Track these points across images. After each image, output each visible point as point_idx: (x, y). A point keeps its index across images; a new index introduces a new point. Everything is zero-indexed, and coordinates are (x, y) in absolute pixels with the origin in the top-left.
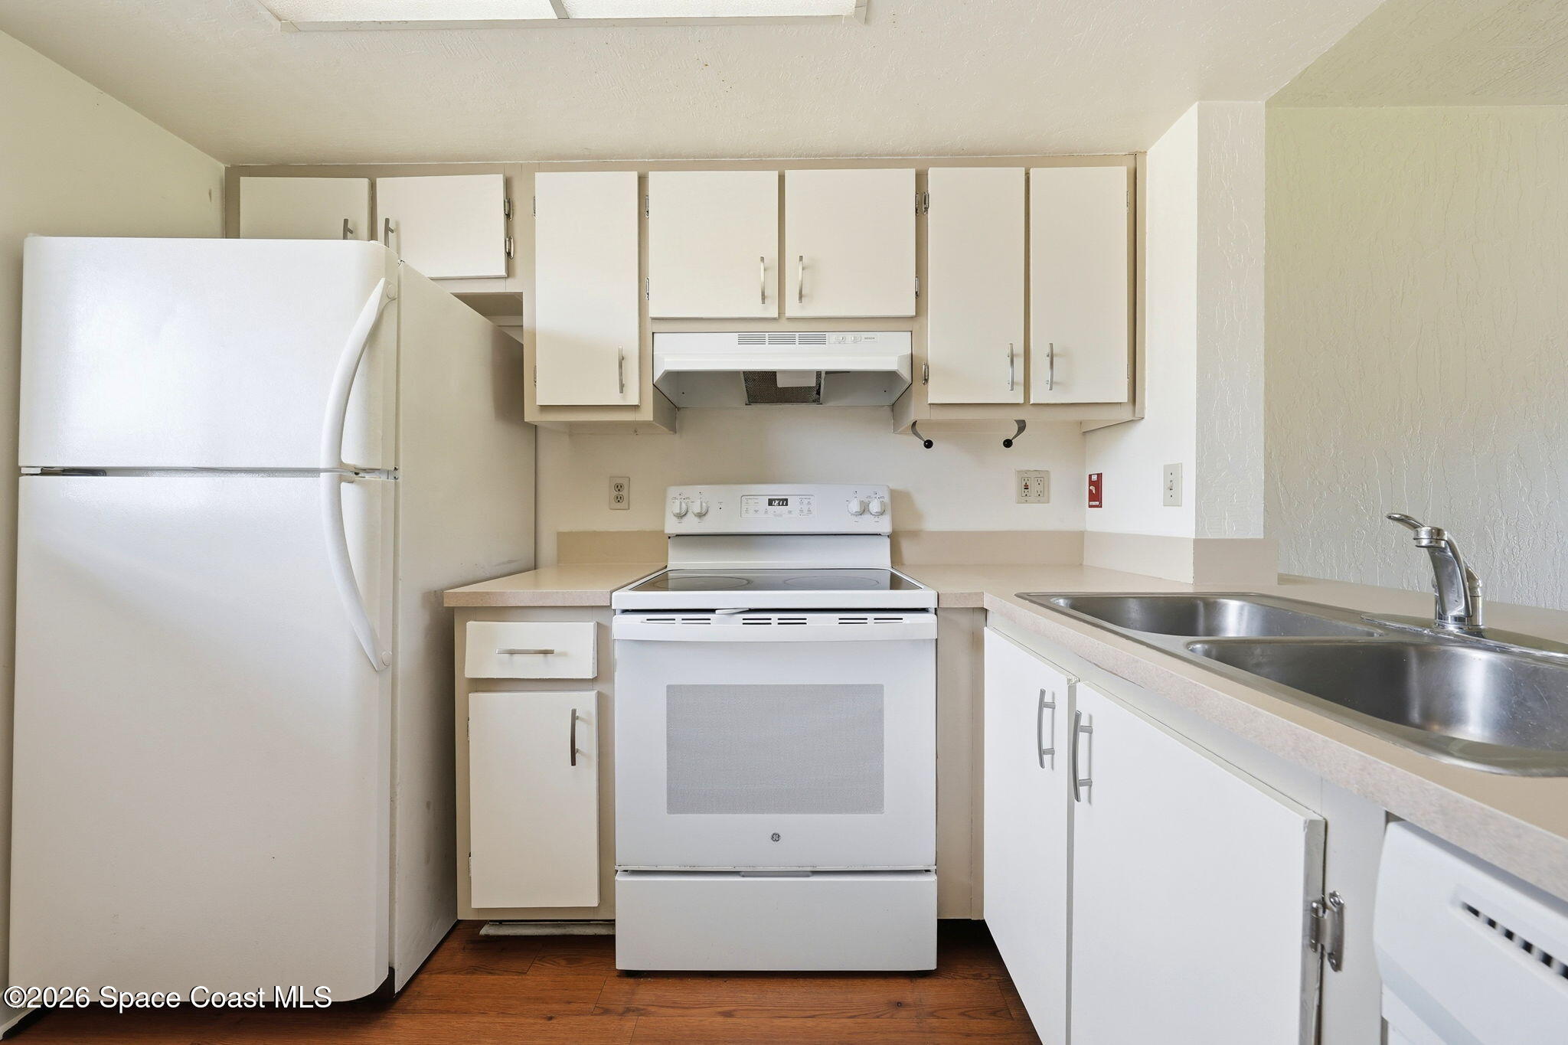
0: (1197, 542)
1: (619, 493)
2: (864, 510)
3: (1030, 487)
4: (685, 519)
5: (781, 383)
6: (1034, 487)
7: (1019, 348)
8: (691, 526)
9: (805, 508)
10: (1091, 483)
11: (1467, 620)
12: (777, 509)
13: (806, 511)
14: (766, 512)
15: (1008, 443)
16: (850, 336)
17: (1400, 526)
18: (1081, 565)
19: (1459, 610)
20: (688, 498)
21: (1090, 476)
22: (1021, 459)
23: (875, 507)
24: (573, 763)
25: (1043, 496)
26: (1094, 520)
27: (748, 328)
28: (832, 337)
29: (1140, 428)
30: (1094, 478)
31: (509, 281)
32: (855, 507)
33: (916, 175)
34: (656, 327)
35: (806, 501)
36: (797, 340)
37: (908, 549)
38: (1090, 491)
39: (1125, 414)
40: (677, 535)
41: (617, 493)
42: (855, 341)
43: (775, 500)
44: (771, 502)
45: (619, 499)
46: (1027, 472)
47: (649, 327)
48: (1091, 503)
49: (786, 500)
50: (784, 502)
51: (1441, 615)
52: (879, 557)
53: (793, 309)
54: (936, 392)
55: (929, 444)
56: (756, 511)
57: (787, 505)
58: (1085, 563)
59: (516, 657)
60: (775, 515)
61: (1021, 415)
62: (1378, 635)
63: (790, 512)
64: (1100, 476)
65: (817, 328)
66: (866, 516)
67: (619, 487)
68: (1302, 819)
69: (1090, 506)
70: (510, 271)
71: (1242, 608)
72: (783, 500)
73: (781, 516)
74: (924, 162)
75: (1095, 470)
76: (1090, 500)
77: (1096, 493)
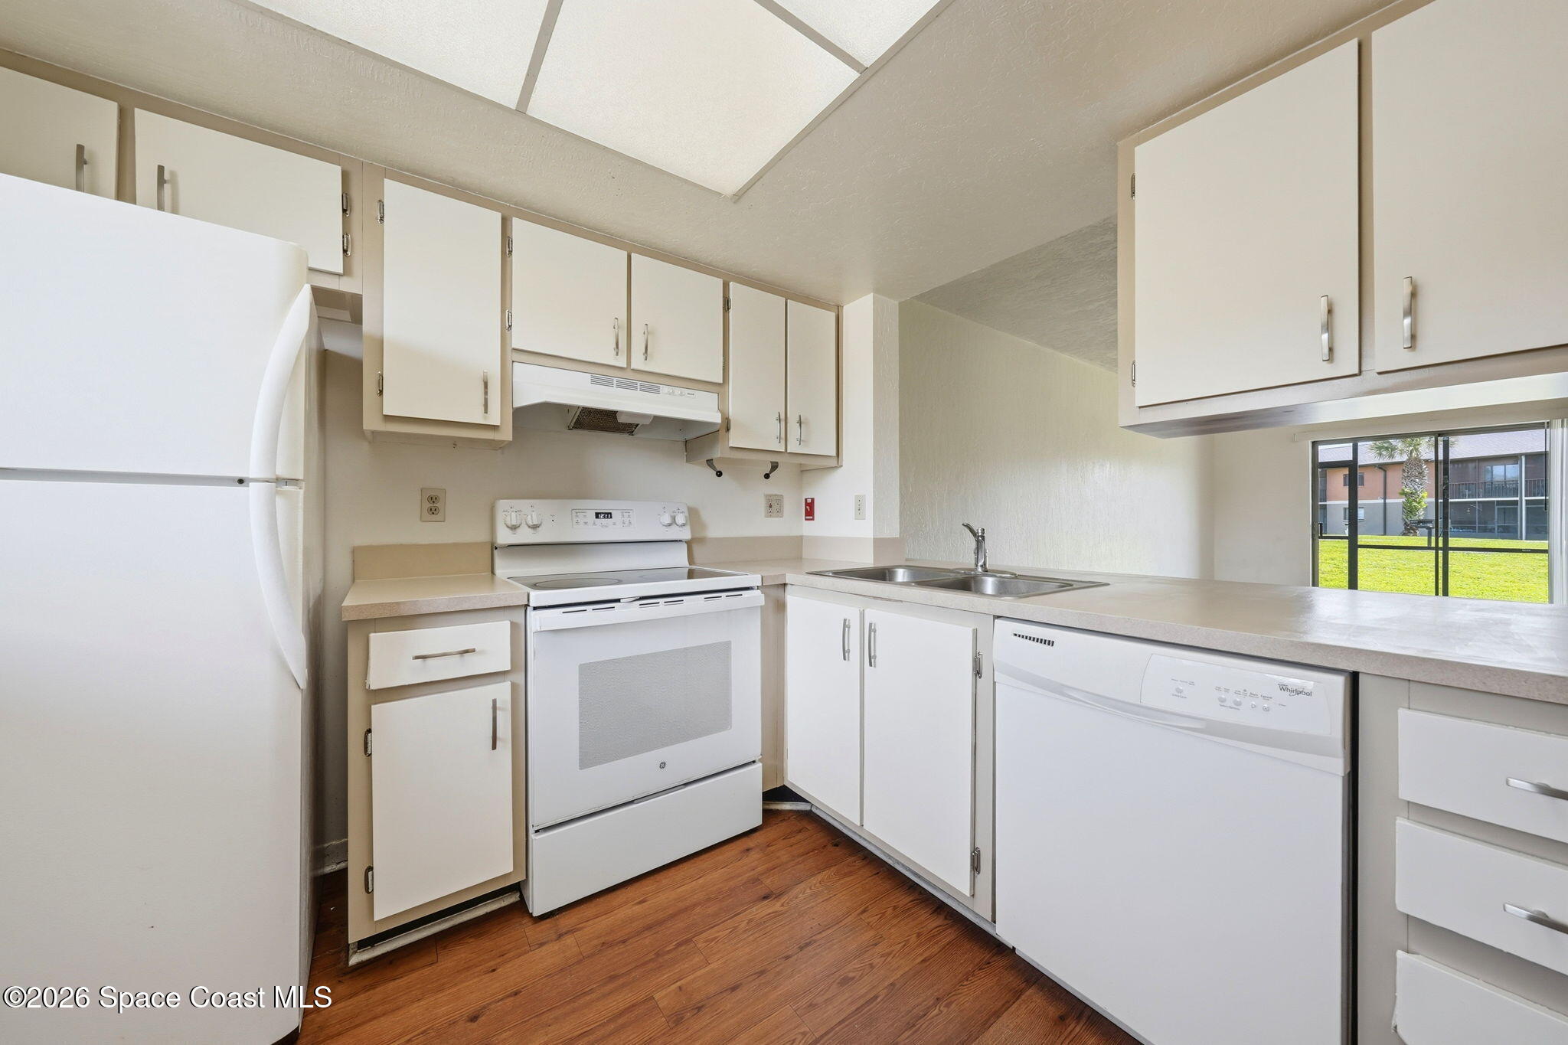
0: (876, 541)
1: (433, 505)
2: (673, 522)
3: (773, 506)
4: (518, 530)
5: (621, 419)
6: (775, 507)
7: (783, 417)
8: (525, 536)
9: (627, 520)
10: (807, 504)
11: (984, 566)
12: (602, 521)
13: (627, 523)
14: (594, 524)
15: (767, 476)
16: (677, 391)
17: (966, 528)
18: (801, 558)
19: (981, 563)
20: (520, 511)
21: (806, 499)
22: (772, 487)
23: (680, 519)
24: (494, 747)
25: (780, 513)
26: (808, 529)
27: (600, 372)
28: (664, 389)
29: (840, 471)
30: (809, 501)
31: (344, 279)
32: (667, 519)
33: (723, 284)
34: (516, 356)
35: (626, 515)
36: (639, 387)
37: (697, 550)
38: (806, 509)
39: (833, 463)
40: (509, 546)
41: (431, 505)
42: (681, 394)
43: (600, 513)
44: (597, 515)
45: (433, 511)
46: (771, 495)
47: (510, 354)
48: (807, 517)
49: (610, 514)
50: (608, 515)
51: (977, 566)
52: (679, 558)
53: (638, 363)
54: (735, 439)
55: (719, 474)
56: (586, 523)
57: (611, 518)
58: (803, 557)
59: (429, 661)
60: (602, 526)
61: (775, 459)
62: (960, 577)
63: (614, 524)
64: (813, 500)
65: (653, 381)
66: (674, 526)
67: (433, 499)
68: (971, 629)
69: (806, 519)
70: (347, 271)
71: (904, 572)
72: (608, 514)
73: (606, 526)
74: (728, 276)
75: (810, 496)
76: (806, 516)
77: (810, 510)
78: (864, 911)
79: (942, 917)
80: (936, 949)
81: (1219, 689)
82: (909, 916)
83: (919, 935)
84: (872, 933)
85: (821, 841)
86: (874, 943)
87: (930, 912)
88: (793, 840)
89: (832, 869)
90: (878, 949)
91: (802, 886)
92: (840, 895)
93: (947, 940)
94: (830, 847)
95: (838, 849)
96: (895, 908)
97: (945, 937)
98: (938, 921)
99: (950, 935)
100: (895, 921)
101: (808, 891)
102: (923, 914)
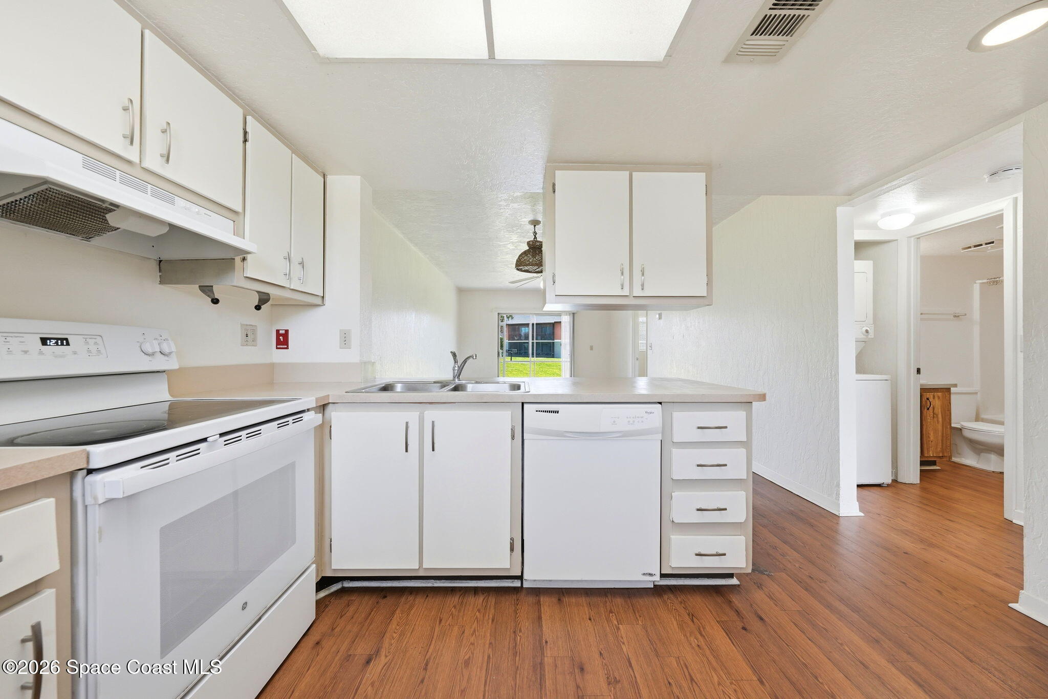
2: (158, 350)
3: (249, 335)
9: (94, 349)
10: (279, 335)
14: (41, 353)
15: (258, 308)
21: (278, 330)
22: (248, 318)
23: (166, 348)
25: (255, 342)
28: (180, 202)
30: (282, 332)
32: (150, 348)
33: (243, 115)
38: (279, 340)
39: (319, 301)
43: (49, 338)
44: (44, 343)
46: (247, 325)
48: (280, 347)
49: (64, 340)
55: (215, 302)
56: (26, 352)
58: (274, 382)
64: (287, 331)
66: (159, 355)
69: (277, 348)
72: (60, 340)
74: (250, 109)
75: (282, 327)
76: (277, 345)
77: (283, 340)
78: (441, 621)
79: (480, 594)
80: (492, 611)
81: (627, 418)
82: (465, 606)
83: (479, 611)
84: (456, 629)
85: (370, 602)
86: (462, 633)
87: (473, 596)
88: (349, 614)
89: (397, 612)
90: (467, 633)
91: (388, 635)
92: (418, 623)
93: (493, 603)
94: (381, 600)
95: (388, 598)
96: (455, 607)
97: (491, 603)
98: (480, 599)
99: (492, 600)
100: (461, 614)
101: (395, 635)
102: (471, 600)
